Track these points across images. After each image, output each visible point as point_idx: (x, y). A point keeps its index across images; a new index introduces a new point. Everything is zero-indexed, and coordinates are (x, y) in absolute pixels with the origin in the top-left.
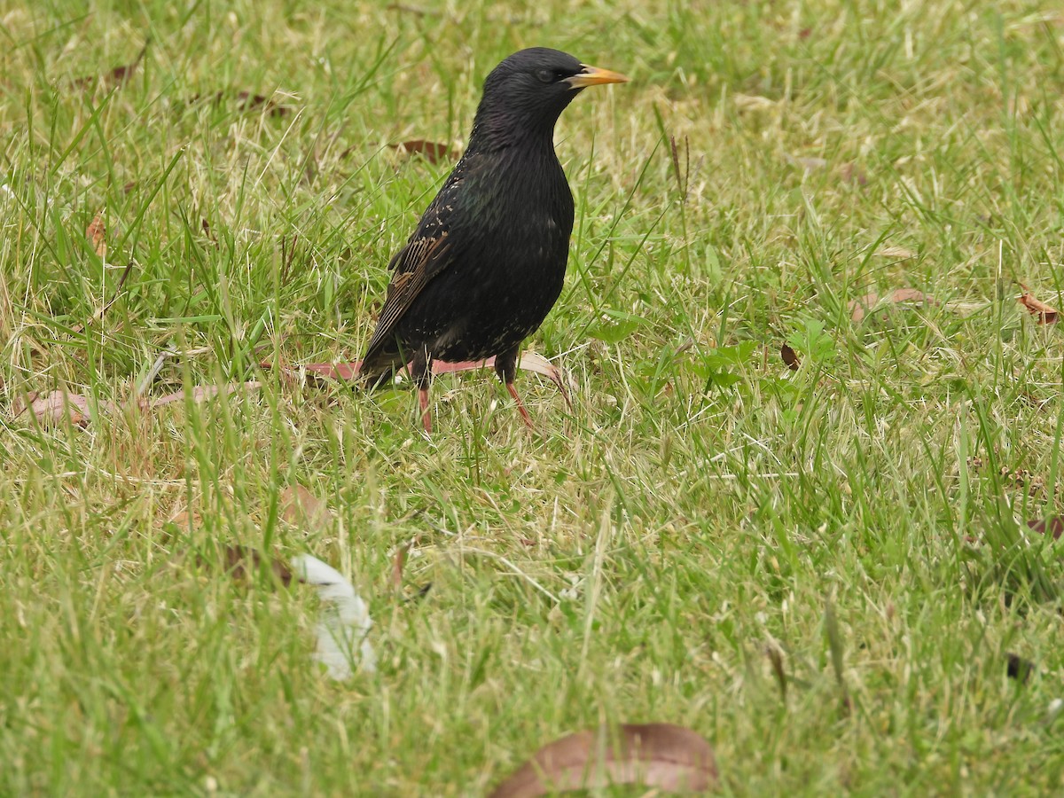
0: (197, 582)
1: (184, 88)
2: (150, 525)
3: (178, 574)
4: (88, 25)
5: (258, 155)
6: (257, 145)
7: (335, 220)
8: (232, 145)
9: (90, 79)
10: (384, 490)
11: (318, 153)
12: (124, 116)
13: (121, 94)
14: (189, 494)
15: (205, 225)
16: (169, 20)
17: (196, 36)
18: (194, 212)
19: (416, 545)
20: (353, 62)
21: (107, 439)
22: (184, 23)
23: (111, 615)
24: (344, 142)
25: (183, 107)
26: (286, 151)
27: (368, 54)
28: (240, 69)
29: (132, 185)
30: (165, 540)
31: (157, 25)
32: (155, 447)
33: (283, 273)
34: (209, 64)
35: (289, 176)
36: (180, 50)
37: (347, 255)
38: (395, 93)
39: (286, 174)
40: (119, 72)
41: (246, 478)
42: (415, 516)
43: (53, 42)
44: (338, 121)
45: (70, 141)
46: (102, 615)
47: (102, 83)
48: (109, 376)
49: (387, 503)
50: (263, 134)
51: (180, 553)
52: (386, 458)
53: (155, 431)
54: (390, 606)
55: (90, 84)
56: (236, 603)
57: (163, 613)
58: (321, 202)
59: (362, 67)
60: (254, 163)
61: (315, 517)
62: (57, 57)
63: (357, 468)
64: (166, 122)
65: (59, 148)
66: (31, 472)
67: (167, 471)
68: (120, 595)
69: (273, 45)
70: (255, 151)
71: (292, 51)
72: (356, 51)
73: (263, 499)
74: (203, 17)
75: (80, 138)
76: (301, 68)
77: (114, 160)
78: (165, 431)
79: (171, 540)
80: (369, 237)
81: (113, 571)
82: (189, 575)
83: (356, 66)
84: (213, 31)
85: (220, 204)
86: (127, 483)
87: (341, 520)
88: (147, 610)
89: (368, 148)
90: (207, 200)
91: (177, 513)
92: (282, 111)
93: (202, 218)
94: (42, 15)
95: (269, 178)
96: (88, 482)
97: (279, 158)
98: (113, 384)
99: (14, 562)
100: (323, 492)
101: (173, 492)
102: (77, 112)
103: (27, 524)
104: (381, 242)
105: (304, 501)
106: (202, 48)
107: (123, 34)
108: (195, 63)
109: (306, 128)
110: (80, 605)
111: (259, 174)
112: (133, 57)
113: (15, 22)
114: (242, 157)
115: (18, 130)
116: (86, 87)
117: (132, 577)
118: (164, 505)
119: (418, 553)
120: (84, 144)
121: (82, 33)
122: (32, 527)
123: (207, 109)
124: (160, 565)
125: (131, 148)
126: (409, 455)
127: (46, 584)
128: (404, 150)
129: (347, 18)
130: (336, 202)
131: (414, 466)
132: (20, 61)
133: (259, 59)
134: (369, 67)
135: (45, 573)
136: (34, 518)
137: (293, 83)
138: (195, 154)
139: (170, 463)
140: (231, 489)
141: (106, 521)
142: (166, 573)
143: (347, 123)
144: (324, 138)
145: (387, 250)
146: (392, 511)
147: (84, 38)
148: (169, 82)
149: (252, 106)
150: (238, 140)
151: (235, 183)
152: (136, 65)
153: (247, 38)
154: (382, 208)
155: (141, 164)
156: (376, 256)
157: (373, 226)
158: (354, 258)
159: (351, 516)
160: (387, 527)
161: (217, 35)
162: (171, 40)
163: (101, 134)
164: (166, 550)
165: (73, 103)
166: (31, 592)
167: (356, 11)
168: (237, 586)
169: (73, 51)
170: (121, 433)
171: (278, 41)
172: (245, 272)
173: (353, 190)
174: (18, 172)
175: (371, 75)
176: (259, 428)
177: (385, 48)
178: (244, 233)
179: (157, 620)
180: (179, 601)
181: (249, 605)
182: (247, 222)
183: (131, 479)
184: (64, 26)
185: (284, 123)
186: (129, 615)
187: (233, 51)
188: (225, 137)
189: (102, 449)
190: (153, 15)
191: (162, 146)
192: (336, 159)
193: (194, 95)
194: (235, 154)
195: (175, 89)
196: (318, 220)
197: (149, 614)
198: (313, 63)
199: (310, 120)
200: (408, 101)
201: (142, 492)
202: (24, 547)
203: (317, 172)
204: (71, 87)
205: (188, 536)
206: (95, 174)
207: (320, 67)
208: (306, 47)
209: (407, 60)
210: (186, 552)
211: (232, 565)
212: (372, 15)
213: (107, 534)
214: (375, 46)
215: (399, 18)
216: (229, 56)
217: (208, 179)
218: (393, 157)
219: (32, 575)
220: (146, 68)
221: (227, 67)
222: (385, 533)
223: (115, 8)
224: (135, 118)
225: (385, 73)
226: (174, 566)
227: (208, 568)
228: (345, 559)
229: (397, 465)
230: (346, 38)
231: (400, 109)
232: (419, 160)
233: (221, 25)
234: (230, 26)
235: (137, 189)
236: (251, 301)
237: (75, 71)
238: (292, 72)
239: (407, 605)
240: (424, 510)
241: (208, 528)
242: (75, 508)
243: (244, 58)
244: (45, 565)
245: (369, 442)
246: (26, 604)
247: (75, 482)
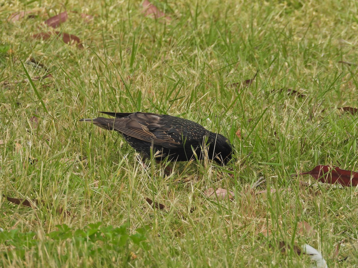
0: (269, 253)
1: (269, 87)
2: (254, 233)
3: (263, 250)
4: (238, 65)
5: (294, 110)
6: (293, 107)
7: (319, 133)
8: (285, 107)
9: (238, 83)
10: (333, 224)
11: (314, 110)
12: (249, 96)
13: (248, 89)
14: (267, 224)
15: (275, 133)
16: (265, 64)
17: (274, 70)
18: (272, 129)
19: (343, 242)
20: (326, 80)
21: (240, 204)
22: (270, 65)
23: (240, 263)
24: (323, 107)
25: (269, 93)
26: (303, 109)
27: (332, 77)
28: (288, 82)
29: (251, 119)
30: (259, 239)
31: (261, 66)
32: (256, 207)
33: (301, 150)
34: (278, 79)
35: (304, 117)
36: (268, 74)
37: (323, 145)
38: (341, 91)
39: (303, 117)
40: (248, 81)
41: (287, 219)
42: (343, 233)
43: (226, 71)
44: (321, 100)
45: (230, 104)
46: (237, 263)
47: (242, 84)
48: (241, 183)
49: (334, 228)
50: (296, 103)
51: (264, 243)
52: (334, 213)
53: (257, 202)
54: (334, 263)
55: (238, 85)
56: (282, 261)
57: (257, 263)
58: (314, 127)
59: (330, 82)
60: (292, 113)
61: (309, 232)
62: (227, 76)
63: (324, 216)
64: (263, 98)
65: (227, 106)
66: (214, 215)
67: (260, 215)
68: (243, 257)
69: (300, 74)
70: (293, 109)
71: (306, 76)
72: (328, 76)
73: (292, 226)
74: (276, 64)
75: (234, 103)
76: (309, 81)
77: (245, 111)
78: (260, 202)
79: (261, 239)
80: (330, 139)
81: (241, 249)
82: (266, 251)
83: (328, 81)
84: (280, 68)
85: (280, 126)
86: (246, 219)
87: (318, 233)
88: (252, 262)
89: (331, 109)
90: (276, 125)
91: (263, 230)
92: (302, 96)
93: (274, 131)
94: (222, 62)
95: (297, 118)
96: (233, 218)
97: (301, 112)
98: (242, 186)
99: (208, 245)
100: (312, 224)
101: (262, 222)
102: (233, 94)
103: (212, 232)
104: (334, 141)
105: (306, 227)
106: (276, 74)
107: (249, 69)
108: (273, 79)
109: (310, 102)
110: (229, 260)
111: (294, 117)
112: (253, 76)
113: (213, 64)
114: (288, 111)
115: (213, 100)
116: (236, 86)
117: (247, 251)
118: (259, 227)
119: (344, 245)
120: (235, 105)
121: (236, 68)
122: (214, 233)
123: (277, 95)
124: (257, 247)
125: (251, 107)
126: (342, 212)
127: (218, 252)
128: (343, 110)
129: (325, 65)
130: (320, 127)
131: (343, 216)
132: (214, 77)
133: (295, 78)
134: (332, 82)
135: (218, 249)
136: (215, 230)
137: (306, 86)
138: (272, 109)
139: (261, 213)
140: (281, 222)
141: (239, 232)
142: (259, 250)
143: (324, 100)
144: (316, 105)
145: (336, 143)
146: (335, 231)
147: (236, 70)
148: (264, 85)
149: (292, 94)
150: (287, 105)
151: (286, 119)
152: (254, 79)
153: (291, 71)
154: (335, 129)
155: (254, 112)
156: (333, 145)
157: (332, 135)
158: (325, 146)
159: (322, 232)
160: (333, 236)
161: (281, 69)
162: (265, 71)
163: (241, 102)
164: (259, 242)
165: (232, 91)
166: (213, 255)
167: (328, 63)
168: (283, 255)
169: (232, 74)
170: (245, 203)
171: (302, 72)
172: (288, 150)
173: (325, 123)
174: (213, 114)
175: (333, 84)
176: (292, 202)
177: (338, 76)
178: (288, 136)
179: (255, 266)
180: (263, 259)
181: (286, 261)
182: (289, 133)
183: (248, 218)
184: (229, 65)
185: (303, 100)
186: (246, 264)
187: (286, 75)
188: (283, 104)
189: (238, 208)
190: (259, 62)
191: (261, 106)
192: (320, 112)
193: (273, 90)
194: (286, 110)
195: (266, 87)
196: (313, 133)
197: (252, 264)
198: (313, 80)
199: (312, 99)
200: (345, 94)
201: (251, 222)
202: (211, 240)
203: (313, 117)
204: (231, 86)
205: (267, 238)
206: (239, 115)
207: (316, 81)
208: (311, 74)
209: (345, 80)
210: (266, 243)
211: (281, 247)
212: (333, 64)
213: (239, 236)
214: (334, 75)
215: (343, 66)
216: (285, 77)
217: (277, 118)
218: (339, 112)
219: (213, 249)
220: (257, 80)
221: (284, 81)
222: (333, 238)
223: (247, 60)
224: (253, 97)
225: (337, 84)
226: (262, 247)
227: (273, 248)
228: (319, 246)
229: (337, 216)
230: (324, 72)
231: (342, 96)
232: (348, 113)
233: (282, 66)
234: (285, 67)
235: (253, 121)
236: (290, 159)
237: (233, 81)
238: (306, 83)
239: (340, 263)
240: (346, 231)
241: (274, 235)
242: (229, 227)
243: (290, 78)
244: (218, 246)
245: (328, 208)
246: (211, 259)
247: (229, 219)
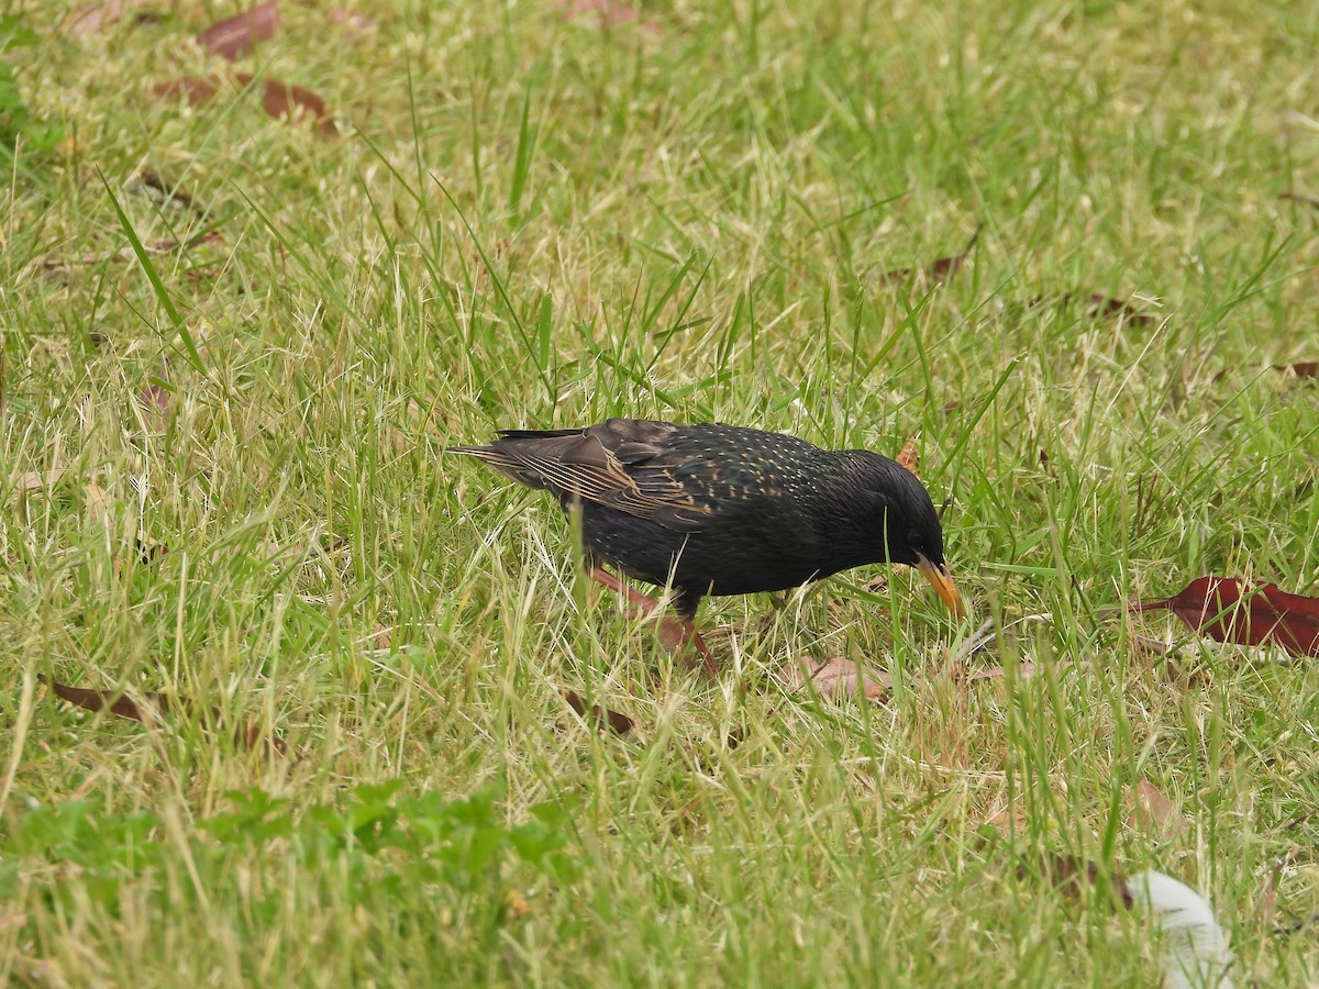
0: (1017, 901)
1: (1023, 287)
2: (962, 826)
3: (995, 889)
4: (905, 204)
5: (1112, 373)
6: (1111, 361)
7: (1203, 458)
8: (1079, 360)
9: (906, 272)
10: (1253, 794)
11: (1187, 373)
12: (947, 318)
13: (944, 291)
14: (1010, 791)
15: (1043, 457)
16: (1007, 202)
17: (1040, 222)
18: (1030, 441)
19: (1291, 862)
20: (1233, 262)
21: (913, 718)
22: (1025, 206)
23: (910, 936)
24: (1219, 362)
25: (1021, 311)
26: (1146, 370)
27: (1253, 253)
28: (1093, 267)
29: (955, 405)
30: (980, 846)
31: (991, 208)
32: (972, 730)
33: (1138, 520)
34: (1055, 258)
35: (1150, 400)
36: (1020, 239)
37: (1218, 500)
38: (1285, 303)
39: (1146, 398)
40: (941, 266)
41: (1083, 773)
42: (1291, 827)
43: (861, 225)
44: (1212, 334)
45: (879, 347)
46: (899, 936)
47: (921, 277)
48: (917, 640)
49: (1257, 809)
50: (1119, 348)
51: (998, 862)
52: (1258, 754)
53: (973, 710)
54: (1256, 937)
55: (907, 278)
56: (1065, 927)
57: (976, 936)
58: (1187, 434)
59: (1244, 268)
60: (1106, 383)
61: (1167, 823)
62: (867, 242)
63: (1222, 764)
64: (999, 328)
65: (865, 356)
66: (817, 756)
67: (985, 760)
68: (923, 912)
69: (1135, 238)
70: (1108, 367)
71: (1158, 247)
72: (1237, 249)
73: (1103, 799)
74: (1051, 199)
75: (891, 345)
76: (1169, 267)
77: (934, 373)
78: (984, 710)
79: (988, 845)
80: (1246, 480)
81: (913, 883)
82: (1009, 891)
83: (1237, 268)
84: (1061, 218)
85: (1062, 432)
86: (935, 773)
87: (1199, 827)
88: (955, 932)
89: (1248, 369)
90: (1046, 427)
91: (996, 813)
92: (1143, 320)
93: (1039, 449)
94: (850, 191)
95: (1123, 401)
96: (887, 770)
97: (1138, 378)
98: (922, 650)
99: (792, 867)
100: (1178, 793)
101: (992, 786)
102: (889, 310)
103: (809, 821)
104: (1261, 486)
105: (1154, 804)
106: (1047, 238)
107: (949, 218)
108: (1037, 256)
109: (1172, 342)
110: (872, 923)
111: (1111, 397)
112: (961, 246)
113: (815, 198)
114: (1092, 375)
115: (814, 331)
116: (901, 281)
117: (938, 890)
118: (980, 804)
119: (1293, 873)
120: (897, 352)
121: (898, 215)
122: (815, 824)
123: (1050, 314)
124: (974, 876)
125: (955, 359)
126: (1287, 751)
127: (830, 895)
128: (1293, 373)
129: (1229, 207)
130: (1207, 435)
131: (1291, 765)
132: (820, 247)
133: (1117, 255)
134: (1253, 269)
135: (829, 881)
136: (818, 813)
137: (1159, 285)
138: (1034, 369)
139: (990, 751)
140: (1064, 786)
141: (907, 820)
142: (981, 887)
143: (1224, 337)
144: (1194, 355)
145: (1267, 496)
146: (1263, 819)
147: (900, 221)
148: (1004, 279)
149: (1106, 312)
150: (1088, 353)
151: (1082, 406)
152: (964, 256)
153: (1103, 227)
154: (1263, 444)
155: (966, 379)
156: (1254, 504)
157: (1251, 466)
158: (1227, 504)
159: (1213, 823)
160: (1256, 839)
161: (1065, 222)
162: (1008, 227)
163: (918, 340)
164: (981, 858)
165: (884, 301)
166: (811, 904)
167: (1239, 200)
168: (1068, 905)
169: (886, 235)
170: (930, 712)
171: (1142, 233)
172: (1091, 517)
173: (1229, 421)
174: (813, 384)
175: (1256, 279)
176: (1101, 711)
177: (1274, 247)
178: (1091, 469)
179: (967, 944)
180: (995, 922)
181: (1082, 929)
182: (1096, 455)
183: (940, 768)
184: (877, 205)
185: (1145, 335)
186: (932, 937)
187: (1085, 244)
188: (1072, 349)
189: (906, 731)
190: (987, 195)
191: (994, 357)
192: (1209, 381)
193: (1035, 296)
194: (1084, 370)
195: (1012, 288)
196: (1184, 456)
197: (957, 937)
198: (1184, 261)
199: (1178, 332)
200: (1300, 313)
201: (954, 785)
202: (805, 848)
203: (1184, 397)
204: (883, 281)
205: (1008, 841)
206: (909, 389)
207: (1193, 267)
208: (1176, 241)
209: (1301, 262)
210: (1006, 861)
211: (1062, 879)
212: (1258, 203)
213: (908, 835)
214: (1262, 242)
215: (1293, 210)
216: (1080, 249)
217: (1049, 400)
218: (1279, 381)
219: (813, 882)
220: (976, 261)
221: (1077, 263)
222: (1254, 846)
223: (940, 186)
224: (961, 322)
225: (1272, 277)
226: (990, 878)
227: (1034, 883)
228: (1204, 876)
229: (1270, 763)
230: (1225, 232)
231: (1290, 323)
232: (1312, 387)
233: (1071, 210)
234: (1083, 213)
235: (960, 410)
236: (1097, 553)
237: (889, 262)
238: (1158, 271)
239: (1277, 936)
240: (1303, 819)
241: (1035, 834)
242: (870, 803)
243: (1098, 253)
244: (831, 872)
245: (1238, 734)
246: (806, 919)
247: (871, 770)
